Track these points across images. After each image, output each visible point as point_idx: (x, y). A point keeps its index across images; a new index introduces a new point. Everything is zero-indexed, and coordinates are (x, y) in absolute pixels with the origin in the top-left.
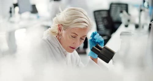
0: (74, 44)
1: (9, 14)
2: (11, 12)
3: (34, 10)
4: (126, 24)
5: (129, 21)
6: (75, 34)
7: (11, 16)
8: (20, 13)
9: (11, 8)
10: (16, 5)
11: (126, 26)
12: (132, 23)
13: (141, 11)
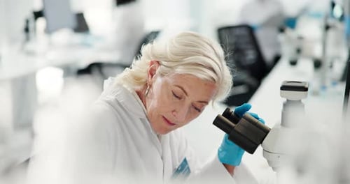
0: (174, 113)
1: (22, 35)
2: (27, 30)
3: (81, 25)
4: (293, 59)
5: (299, 51)
6: (182, 89)
7: (28, 39)
8: (48, 31)
9: (27, 22)
10: (38, 15)
11: (293, 63)
12: (307, 57)
13: (327, 28)
